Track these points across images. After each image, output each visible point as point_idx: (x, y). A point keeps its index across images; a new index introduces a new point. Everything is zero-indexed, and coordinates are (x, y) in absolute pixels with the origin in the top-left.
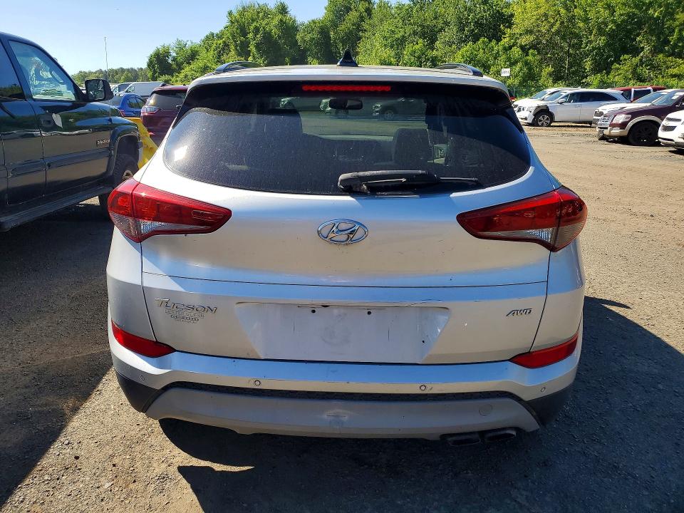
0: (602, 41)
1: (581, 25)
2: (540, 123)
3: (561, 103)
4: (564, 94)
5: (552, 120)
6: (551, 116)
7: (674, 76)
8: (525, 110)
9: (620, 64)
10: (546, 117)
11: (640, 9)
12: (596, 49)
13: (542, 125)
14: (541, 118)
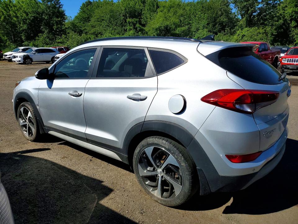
0: (25, 27)
1: (15, 19)
2: (27, 63)
3: (34, 54)
4: (34, 50)
5: (32, 61)
6: (31, 60)
7: (59, 43)
8: (18, 57)
9: (39, 38)
10: (29, 60)
11: (39, 15)
12: (25, 30)
13: (28, 64)
14: (27, 60)
